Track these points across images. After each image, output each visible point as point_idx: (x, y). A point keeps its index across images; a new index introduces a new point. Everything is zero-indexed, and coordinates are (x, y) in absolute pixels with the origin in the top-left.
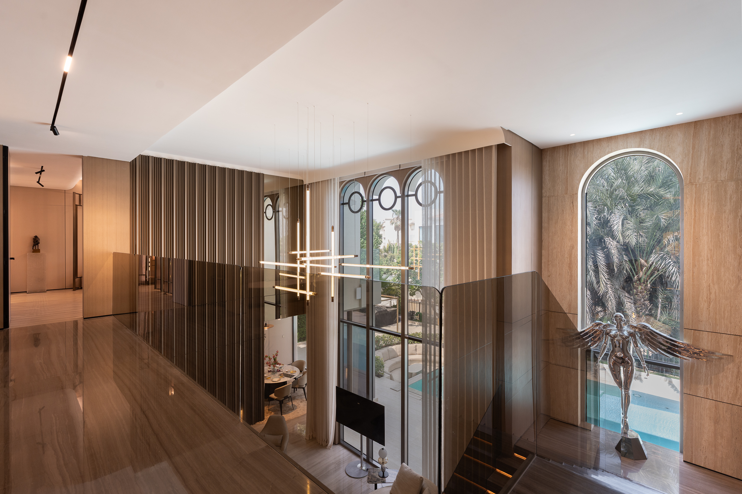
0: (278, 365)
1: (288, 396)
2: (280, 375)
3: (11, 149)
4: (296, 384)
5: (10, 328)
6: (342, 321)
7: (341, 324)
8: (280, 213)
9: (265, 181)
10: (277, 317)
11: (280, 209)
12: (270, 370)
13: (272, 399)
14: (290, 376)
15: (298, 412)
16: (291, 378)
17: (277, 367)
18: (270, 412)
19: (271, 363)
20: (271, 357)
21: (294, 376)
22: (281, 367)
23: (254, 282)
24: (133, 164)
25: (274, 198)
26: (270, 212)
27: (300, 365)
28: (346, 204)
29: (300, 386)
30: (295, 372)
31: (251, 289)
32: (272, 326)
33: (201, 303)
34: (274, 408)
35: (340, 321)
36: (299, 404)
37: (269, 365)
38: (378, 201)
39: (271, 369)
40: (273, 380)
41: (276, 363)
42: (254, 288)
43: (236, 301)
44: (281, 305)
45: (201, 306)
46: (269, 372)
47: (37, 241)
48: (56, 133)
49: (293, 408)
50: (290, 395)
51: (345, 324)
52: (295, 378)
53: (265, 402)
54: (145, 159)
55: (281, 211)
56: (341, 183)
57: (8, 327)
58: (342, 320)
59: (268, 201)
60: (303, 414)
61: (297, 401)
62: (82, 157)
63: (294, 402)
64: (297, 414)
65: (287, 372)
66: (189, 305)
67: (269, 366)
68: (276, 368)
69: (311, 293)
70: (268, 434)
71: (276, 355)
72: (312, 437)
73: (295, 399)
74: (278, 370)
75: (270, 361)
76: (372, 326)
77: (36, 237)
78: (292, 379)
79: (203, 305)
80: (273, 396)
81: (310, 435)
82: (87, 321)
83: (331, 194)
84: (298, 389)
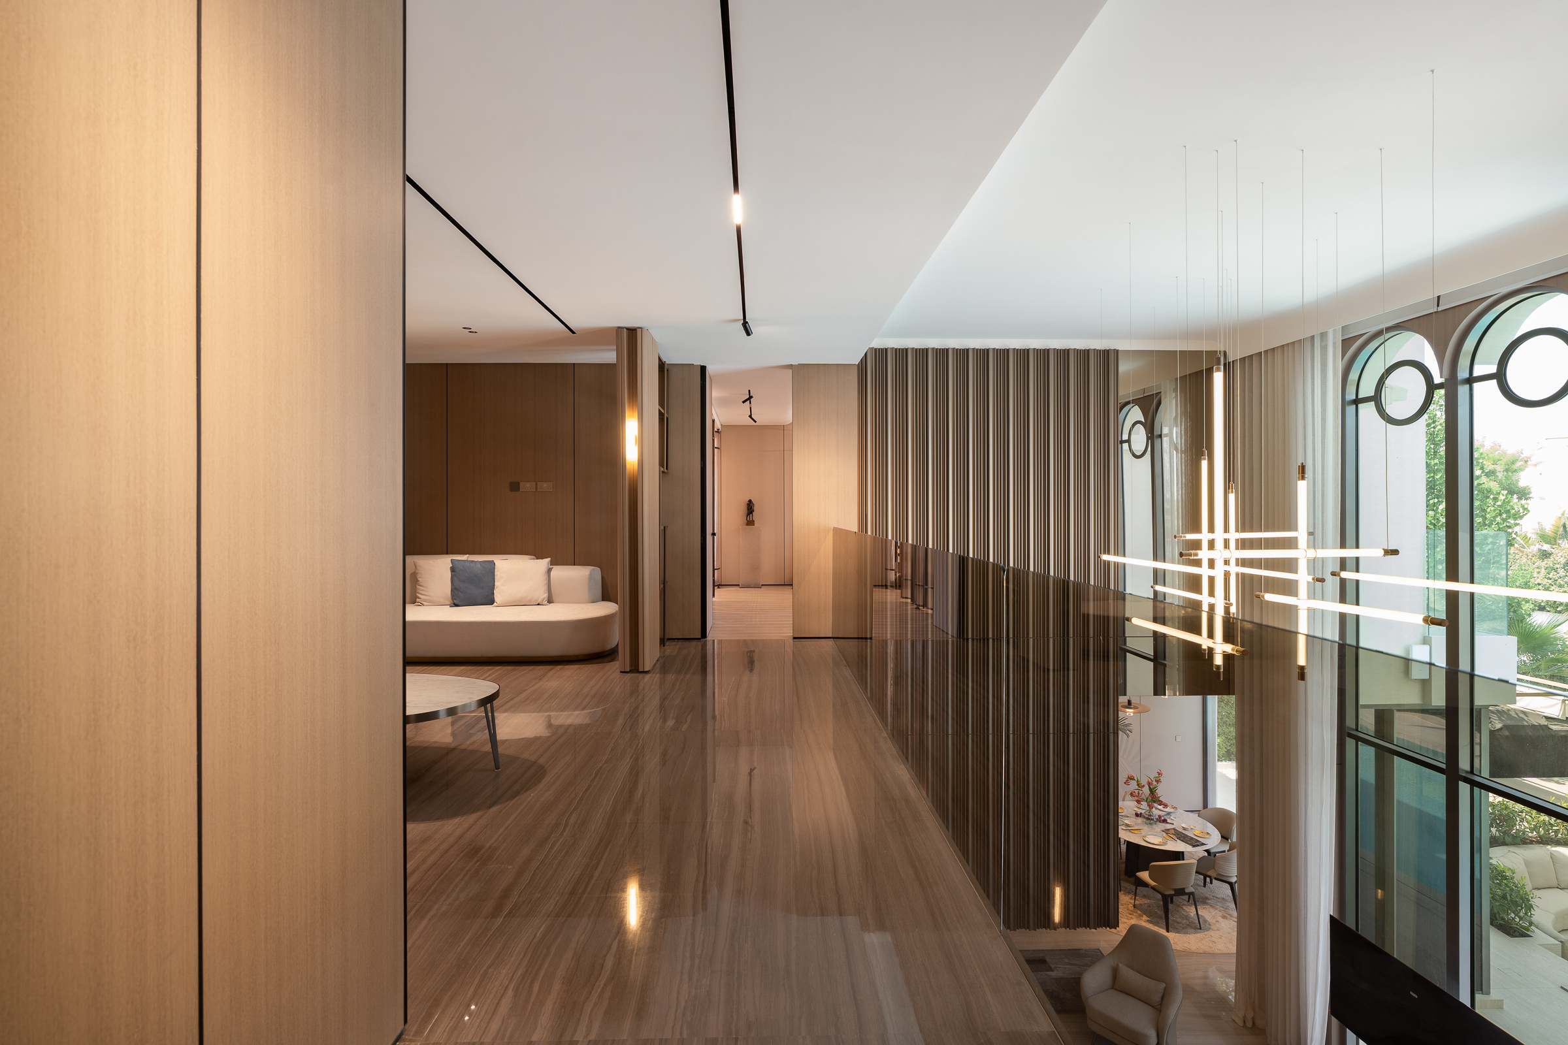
0: (1160, 805)
1: (1187, 891)
2: (1166, 831)
3: (710, 370)
4: (1209, 867)
5: (708, 639)
6: (1351, 736)
7: (1350, 743)
8: (1165, 440)
9: (1122, 369)
10: (1159, 690)
11: (1165, 430)
12: (1139, 811)
13: (1141, 883)
14: (1195, 843)
15: (1214, 939)
16: (1194, 846)
17: (1156, 809)
18: (1139, 912)
19: (1143, 797)
20: (1144, 782)
21: (1203, 844)
22: (1169, 814)
23: (1094, 600)
24: (862, 366)
25: (1150, 404)
26: (1139, 439)
27: (1221, 821)
28: (1366, 400)
29: (1219, 874)
30: (1208, 836)
31: (1088, 615)
32: (1147, 710)
33: (980, 635)
34: (1149, 906)
35: (1346, 734)
36: (1218, 922)
37: (1136, 798)
38: (1494, 382)
39: (1143, 812)
40: (1147, 839)
41: (1154, 799)
42: (1094, 616)
43: (1051, 641)
44: (1166, 662)
45: (980, 642)
46: (1137, 815)
47: (751, 508)
48: (748, 333)
49: (1199, 926)
50: (1192, 890)
51: (1362, 748)
52: (1207, 851)
53: (1124, 884)
54: (880, 354)
55: (1166, 435)
56: (1346, 343)
57: (706, 637)
58: (1354, 733)
59: (1136, 414)
60: (1229, 952)
61: (1214, 912)
62: (790, 366)
63: (1204, 911)
64: (1211, 945)
65: (1184, 829)
66: (960, 637)
67: (1138, 802)
68: (1156, 812)
69: (1229, 648)
70: (1129, 967)
71: (1158, 781)
72: (1253, 1023)
73: (1207, 904)
74: (1160, 816)
75: (1141, 792)
76: (1472, 772)
77: (750, 501)
78: (1200, 852)
79: (984, 639)
80: (1144, 875)
81: (1245, 1017)
82: (799, 643)
83: (1313, 378)
84: (1214, 881)
